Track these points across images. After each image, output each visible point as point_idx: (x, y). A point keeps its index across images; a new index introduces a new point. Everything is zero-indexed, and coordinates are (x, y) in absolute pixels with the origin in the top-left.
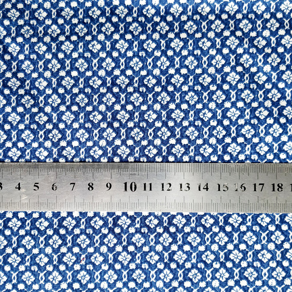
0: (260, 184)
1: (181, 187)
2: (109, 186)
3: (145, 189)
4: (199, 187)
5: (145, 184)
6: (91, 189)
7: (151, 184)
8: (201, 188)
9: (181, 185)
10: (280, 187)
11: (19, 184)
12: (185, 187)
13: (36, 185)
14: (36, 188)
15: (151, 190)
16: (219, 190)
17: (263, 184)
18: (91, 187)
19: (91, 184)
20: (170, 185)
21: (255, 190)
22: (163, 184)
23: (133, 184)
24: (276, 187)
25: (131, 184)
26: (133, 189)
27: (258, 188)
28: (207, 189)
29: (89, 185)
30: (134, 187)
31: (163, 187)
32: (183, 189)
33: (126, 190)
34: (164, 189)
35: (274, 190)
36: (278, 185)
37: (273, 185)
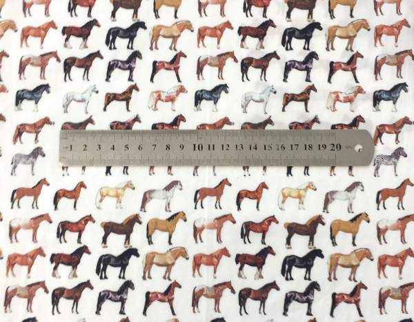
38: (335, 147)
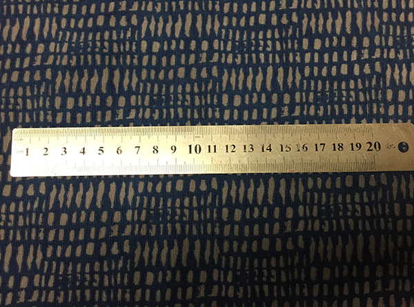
0: (321, 144)
1: (245, 149)
2: (174, 149)
3: (209, 152)
4: (263, 148)
5: (209, 146)
6: (155, 152)
7: (215, 146)
8: (265, 150)
9: (245, 146)
10: (341, 146)
11: (84, 149)
12: (248, 148)
13: (101, 149)
14: (101, 152)
15: (215, 151)
16: (282, 151)
17: (324, 144)
18: (156, 150)
19: (156, 148)
20: (234, 147)
21: (317, 150)
22: (227, 146)
23: (198, 146)
24: (337, 147)
25: (196, 146)
26: (198, 152)
27: (320, 148)
28: (270, 150)
29: (154, 148)
30: (198, 149)
31: (227, 149)
32: (247, 150)
33: (190, 152)
34: (229, 151)
35: (335, 150)
36: (339, 145)
37: (334, 144)
38: (373, 147)
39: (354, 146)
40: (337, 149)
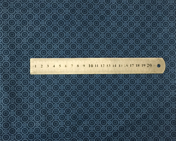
39: (143, 65)
40: (137, 66)
